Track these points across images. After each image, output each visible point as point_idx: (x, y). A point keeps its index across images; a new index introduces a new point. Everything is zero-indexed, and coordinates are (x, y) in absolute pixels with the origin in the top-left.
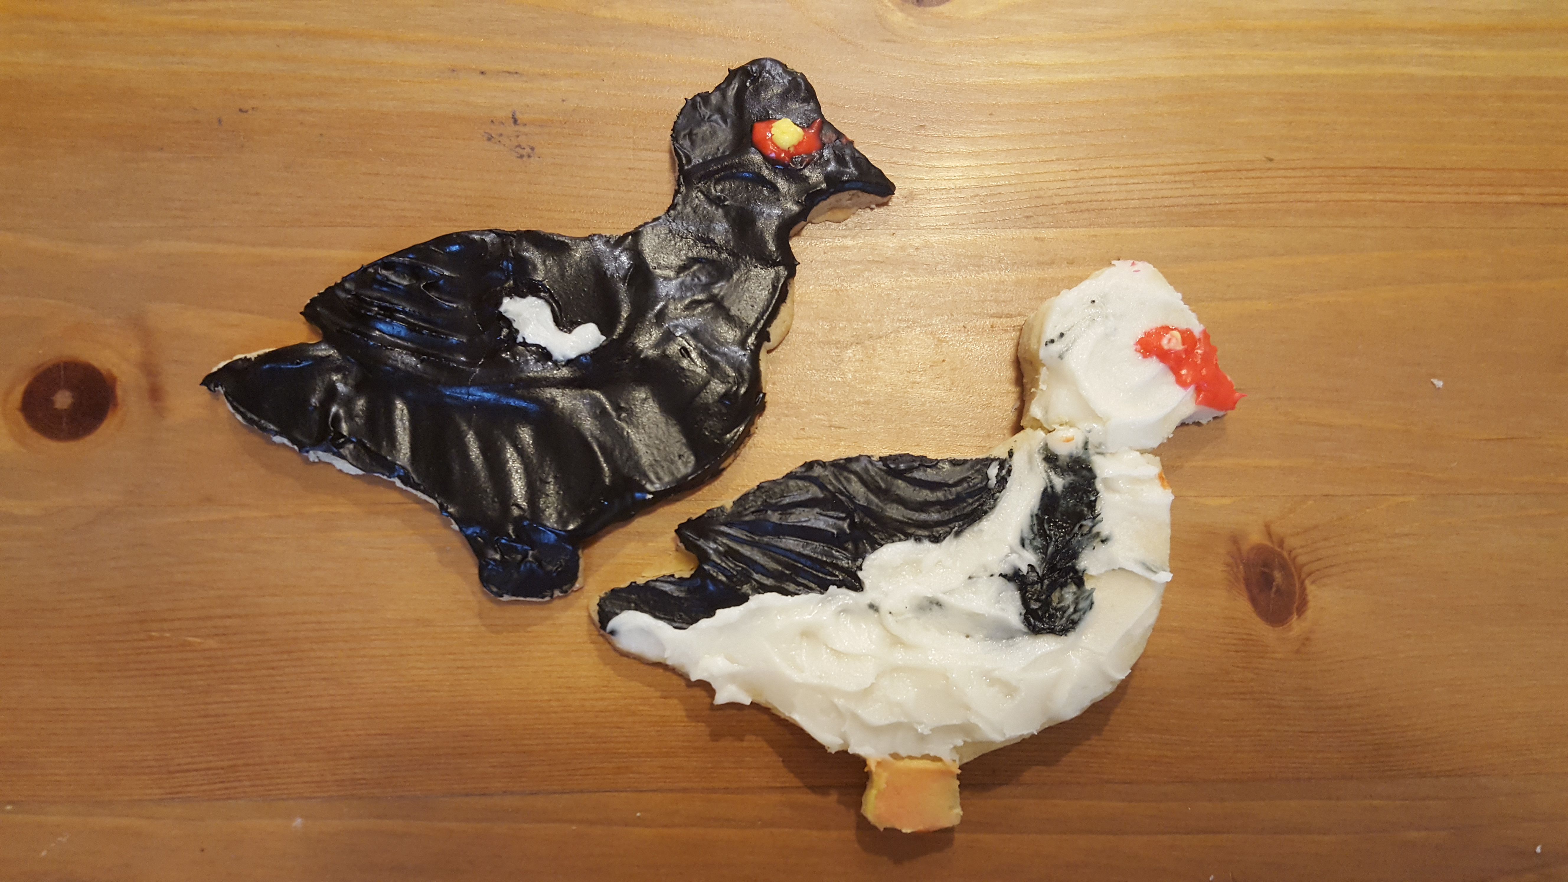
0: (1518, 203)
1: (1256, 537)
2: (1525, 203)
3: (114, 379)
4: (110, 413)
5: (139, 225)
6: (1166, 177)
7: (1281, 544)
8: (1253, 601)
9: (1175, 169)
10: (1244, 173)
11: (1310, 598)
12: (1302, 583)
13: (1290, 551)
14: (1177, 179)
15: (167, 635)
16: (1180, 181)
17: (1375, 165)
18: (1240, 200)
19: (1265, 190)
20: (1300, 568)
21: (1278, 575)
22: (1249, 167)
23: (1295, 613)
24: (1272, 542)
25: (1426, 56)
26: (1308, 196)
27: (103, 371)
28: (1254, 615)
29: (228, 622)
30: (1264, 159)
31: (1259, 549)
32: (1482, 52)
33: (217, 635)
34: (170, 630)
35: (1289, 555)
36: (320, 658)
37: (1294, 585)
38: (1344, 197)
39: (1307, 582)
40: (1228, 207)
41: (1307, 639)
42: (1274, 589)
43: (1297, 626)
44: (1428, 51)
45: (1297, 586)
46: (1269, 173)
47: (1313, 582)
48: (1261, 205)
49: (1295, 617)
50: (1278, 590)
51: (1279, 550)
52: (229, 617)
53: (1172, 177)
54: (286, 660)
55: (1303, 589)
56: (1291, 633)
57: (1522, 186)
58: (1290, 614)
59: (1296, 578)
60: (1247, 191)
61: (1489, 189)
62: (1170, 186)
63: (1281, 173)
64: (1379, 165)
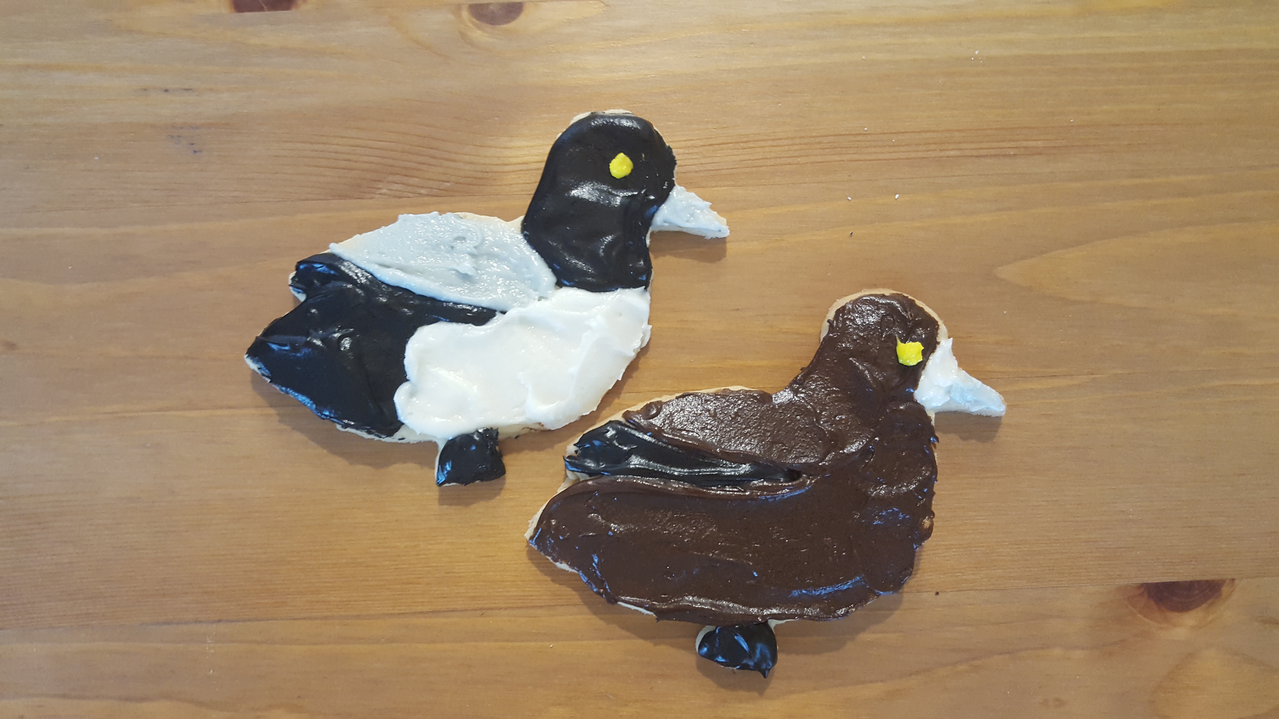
0: (958, 156)
2: (962, 157)
9: (689, 143)
10: (742, 145)
14: (691, 151)
17: (843, 133)
18: (737, 166)
19: (756, 157)
22: (744, 140)
25: (885, 44)
26: (791, 160)
32: (930, 39)
38: (819, 159)
44: (888, 40)
48: (753, 169)
57: (960, 143)
61: (933, 147)
63: (770, 143)
64: (847, 133)
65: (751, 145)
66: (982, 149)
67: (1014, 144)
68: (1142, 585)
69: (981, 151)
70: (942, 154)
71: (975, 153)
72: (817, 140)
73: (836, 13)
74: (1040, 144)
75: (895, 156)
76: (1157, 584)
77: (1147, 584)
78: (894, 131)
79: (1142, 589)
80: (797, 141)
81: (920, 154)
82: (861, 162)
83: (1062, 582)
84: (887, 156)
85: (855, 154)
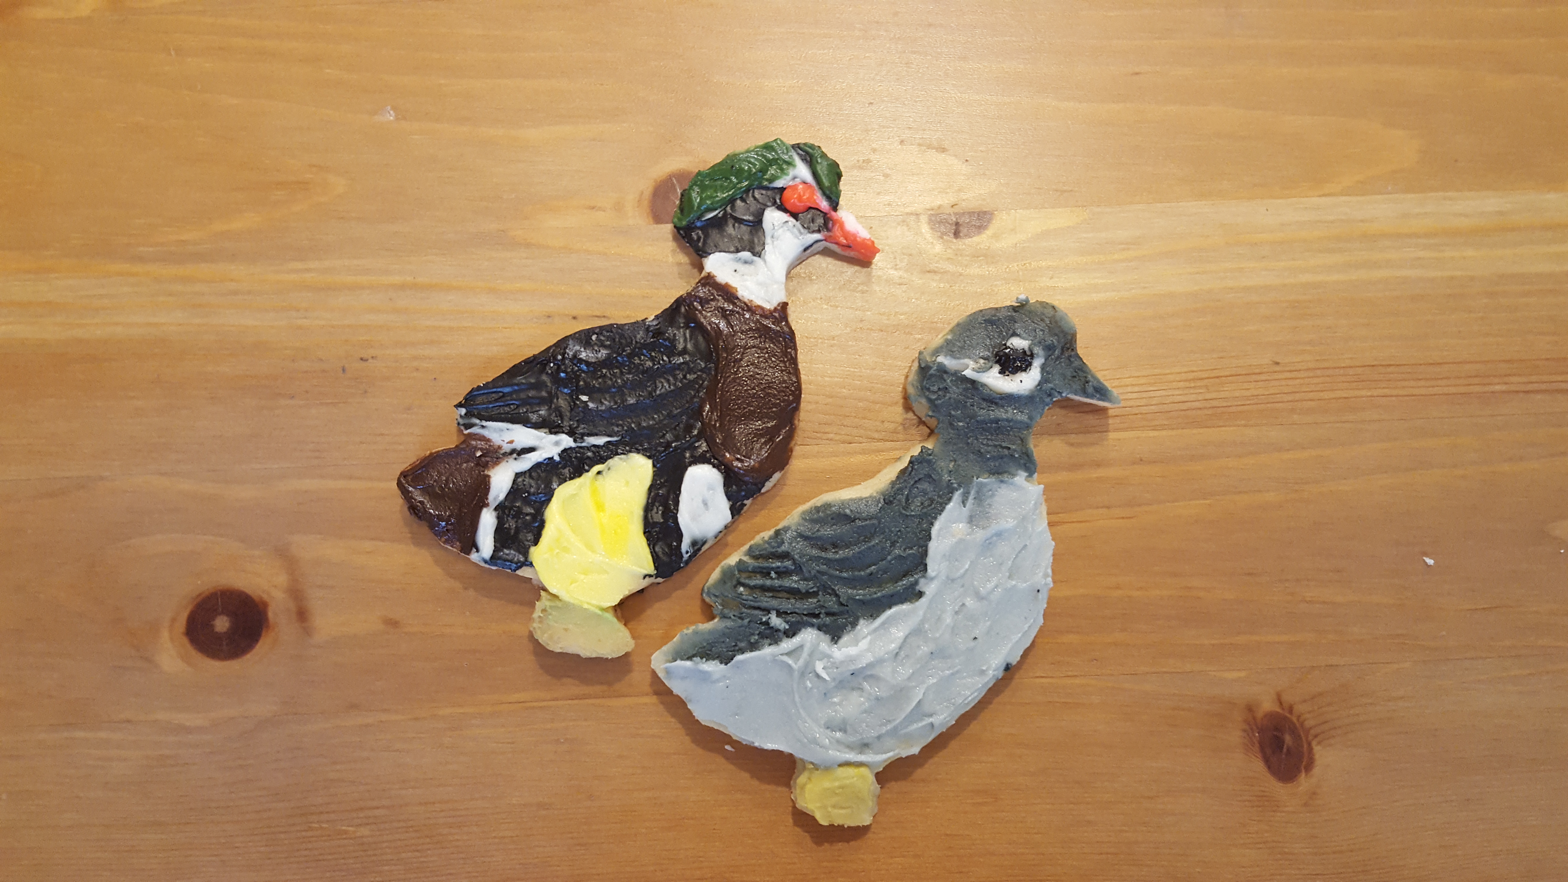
0: (1503, 392)
1: (1268, 705)
2: (1509, 392)
3: (265, 605)
4: (264, 634)
5: (276, 466)
6: (1181, 384)
7: (1291, 709)
8: (1267, 761)
9: (1191, 376)
10: (1253, 377)
11: (1317, 757)
12: (1309, 744)
13: (1299, 717)
14: (1192, 385)
15: (324, 825)
16: (1194, 387)
17: (1372, 364)
18: (1249, 402)
19: (1273, 392)
20: (1307, 731)
21: (1288, 739)
22: (1257, 371)
23: (1303, 771)
24: (1283, 709)
25: (1419, 258)
26: (1311, 395)
27: (255, 598)
28: (1268, 775)
29: (377, 812)
30: (1271, 362)
31: (1271, 716)
32: (1470, 252)
33: (368, 824)
34: (328, 821)
35: (1298, 720)
36: (458, 840)
37: (1302, 747)
38: (1344, 394)
39: (1314, 743)
40: (1240, 408)
41: (1314, 793)
42: (1285, 750)
43: (1304, 783)
44: (1421, 254)
45: (1305, 746)
46: (1276, 376)
47: (1319, 743)
48: (1268, 405)
49: (1303, 774)
50: (1288, 750)
51: (1288, 715)
52: (378, 808)
53: (1187, 384)
54: (429, 843)
55: (1310, 749)
56: (1301, 788)
57: (1506, 375)
58: (1300, 771)
59: (1304, 739)
60: (1256, 393)
61: (1476, 380)
62: (1186, 391)
64: (1375, 363)
65: (1263, 377)
66: (1532, 383)
69: (1530, 385)
70: (1487, 389)
71: (1524, 388)
72: (1342, 371)
73: (1362, 221)
75: (1431, 391)
78: (1431, 362)
80: (1319, 372)
81: (1462, 390)
82: (1394, 398)
84: (1423, 391)
85: (1387, 388)
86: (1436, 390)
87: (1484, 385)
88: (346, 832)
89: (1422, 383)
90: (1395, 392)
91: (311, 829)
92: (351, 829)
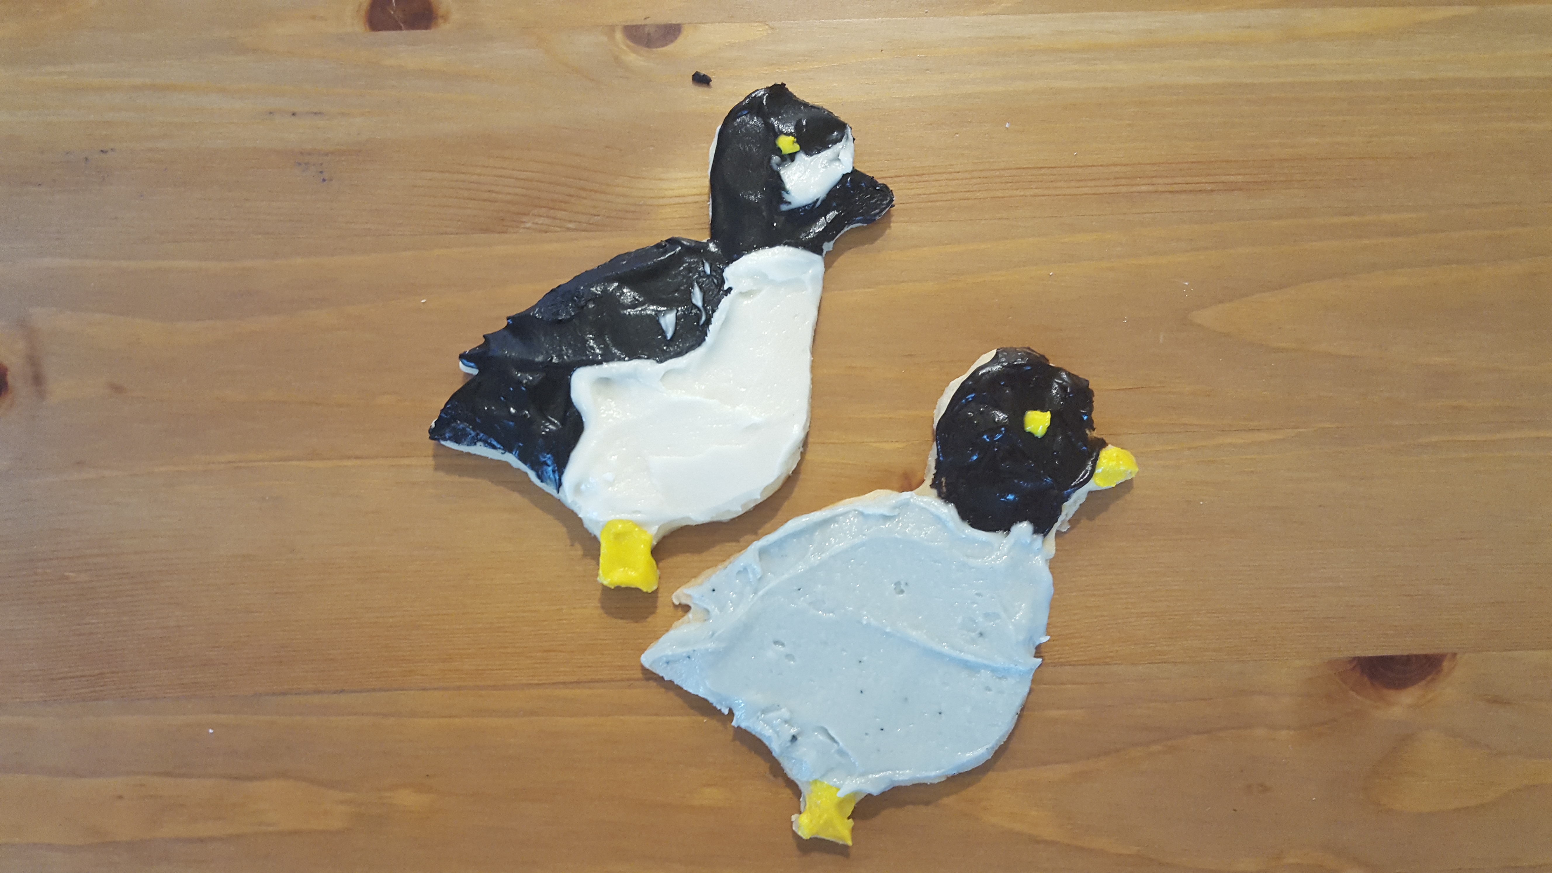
65: (925, 178)
66: (1176, 184)
67: (1210, 179)
68: (1355, 658)
69: (1175, 186)
70: (1134, 189)
71: (1169, 188)
72: (997, 173)
73: (1019, 38)
74: (1240, 178)
75: (1081, 191)
76: (1371, 657)
77: (1359, 657)
78: (1081, 165)
79: (1354, 663)
80: (976, 174)
81: (1109, 190)
82: (1045, 198)
83: (1266, 655)
84: (1073, 191)
85: (1039, 188)
86: (1086, 190)
87: (1132, 185)
88: (67, 578)
89: (1073, 184)
90: (1046, 192)
91: (36, 574)
92: (71, 574)
